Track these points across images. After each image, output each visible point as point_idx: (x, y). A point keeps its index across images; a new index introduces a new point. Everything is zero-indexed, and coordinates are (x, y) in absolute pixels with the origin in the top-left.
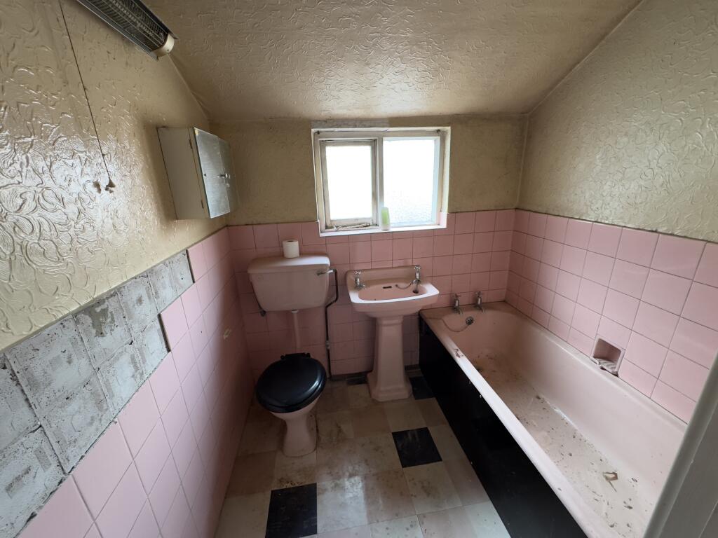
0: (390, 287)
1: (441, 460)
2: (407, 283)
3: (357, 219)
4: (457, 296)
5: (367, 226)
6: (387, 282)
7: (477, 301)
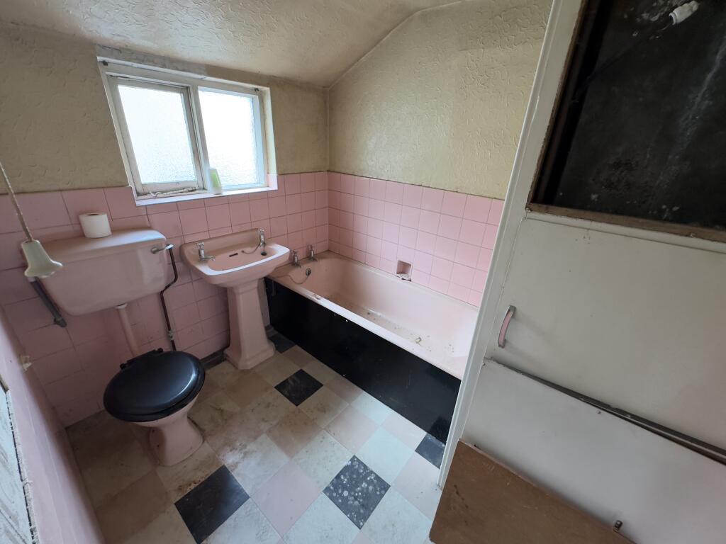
0: (236, 254)
1: (322, 385)
2: (252, 247)
3: (178, 183)
4: (295, 253)
5: (192, 191)
6: (232, 250)
7: (311, 253)
